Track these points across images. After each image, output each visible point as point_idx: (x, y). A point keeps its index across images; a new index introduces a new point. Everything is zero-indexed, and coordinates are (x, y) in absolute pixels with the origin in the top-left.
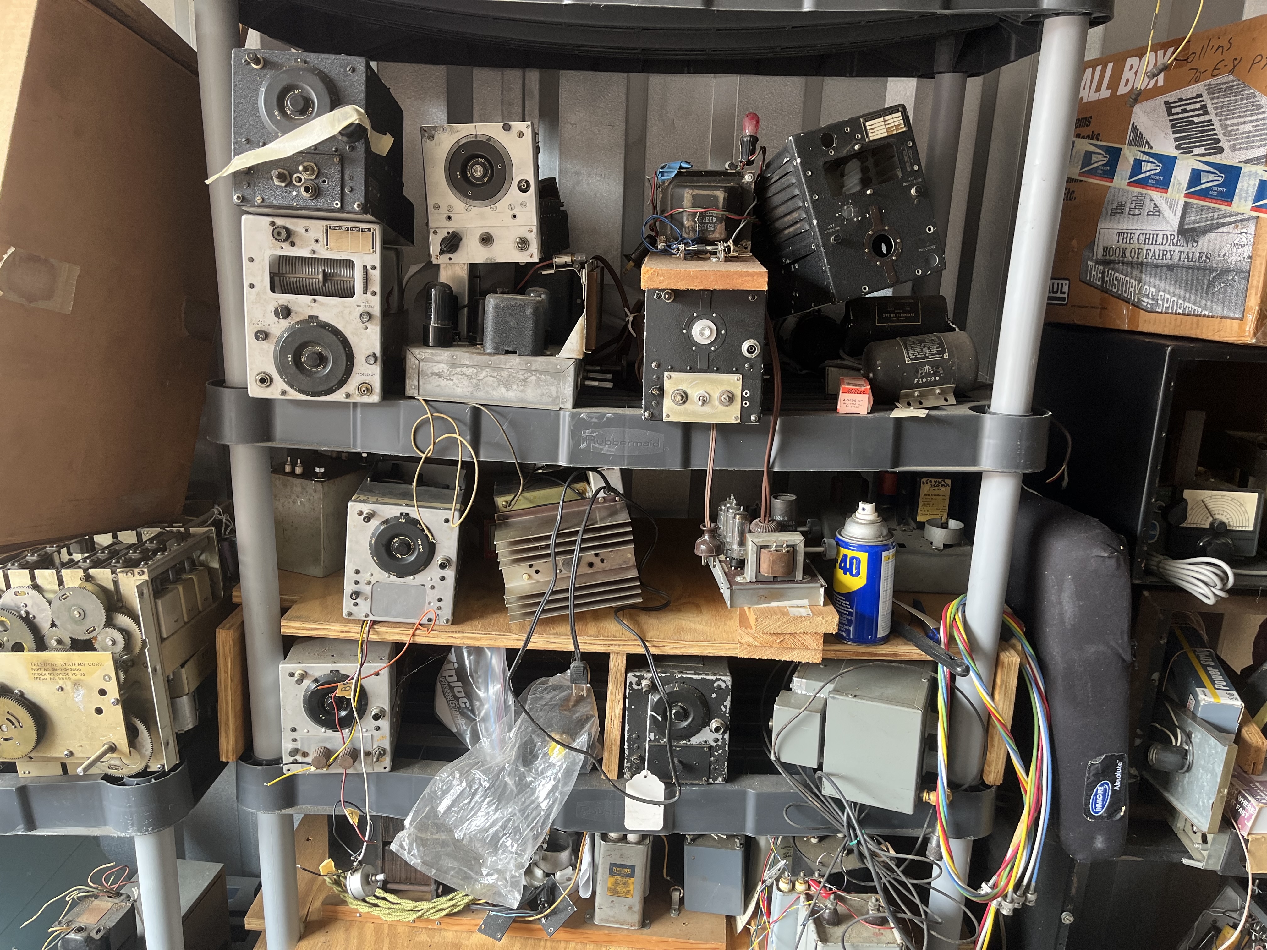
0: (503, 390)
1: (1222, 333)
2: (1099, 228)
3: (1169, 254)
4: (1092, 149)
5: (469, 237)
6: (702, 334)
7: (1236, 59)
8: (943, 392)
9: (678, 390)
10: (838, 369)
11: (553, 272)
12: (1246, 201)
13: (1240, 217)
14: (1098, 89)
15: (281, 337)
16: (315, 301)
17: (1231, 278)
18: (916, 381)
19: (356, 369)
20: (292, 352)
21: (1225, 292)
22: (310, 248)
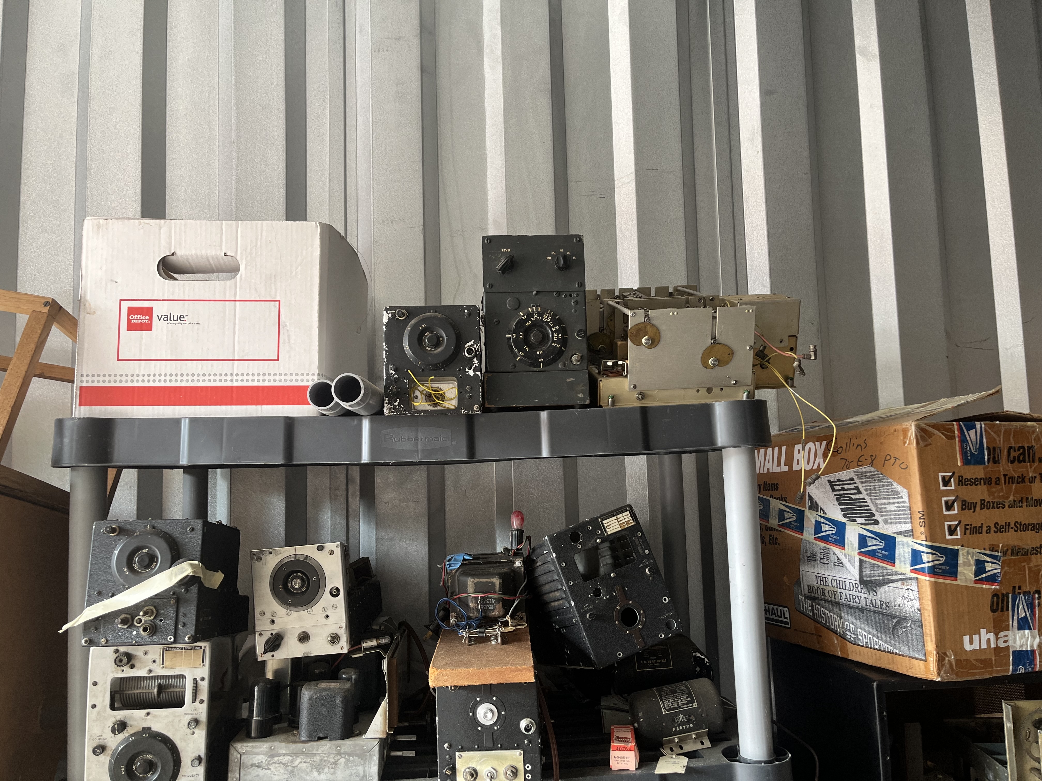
0: (316, 774)
1: (913, 670)
2: (801, 570)
3: (857, 599)
4: (783, 508)
5: (289, 636)
6: (485, 716)
7: (872, 455)
8: (699, 736)
9: (469, 768)
10: (610, 711)
11: (361, 655)
12: (905, 564)
13: (904, 577)
14: (779, 464)
15: (117, 749)
16: (148, 714)
17: (909, 625)
18: (674, 729)
19: (182, 772)
20: (125, 763)
21: (907, 636)
22: (148, 668)
